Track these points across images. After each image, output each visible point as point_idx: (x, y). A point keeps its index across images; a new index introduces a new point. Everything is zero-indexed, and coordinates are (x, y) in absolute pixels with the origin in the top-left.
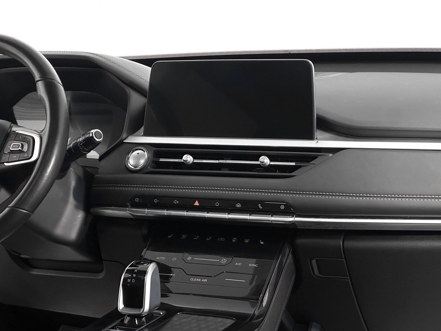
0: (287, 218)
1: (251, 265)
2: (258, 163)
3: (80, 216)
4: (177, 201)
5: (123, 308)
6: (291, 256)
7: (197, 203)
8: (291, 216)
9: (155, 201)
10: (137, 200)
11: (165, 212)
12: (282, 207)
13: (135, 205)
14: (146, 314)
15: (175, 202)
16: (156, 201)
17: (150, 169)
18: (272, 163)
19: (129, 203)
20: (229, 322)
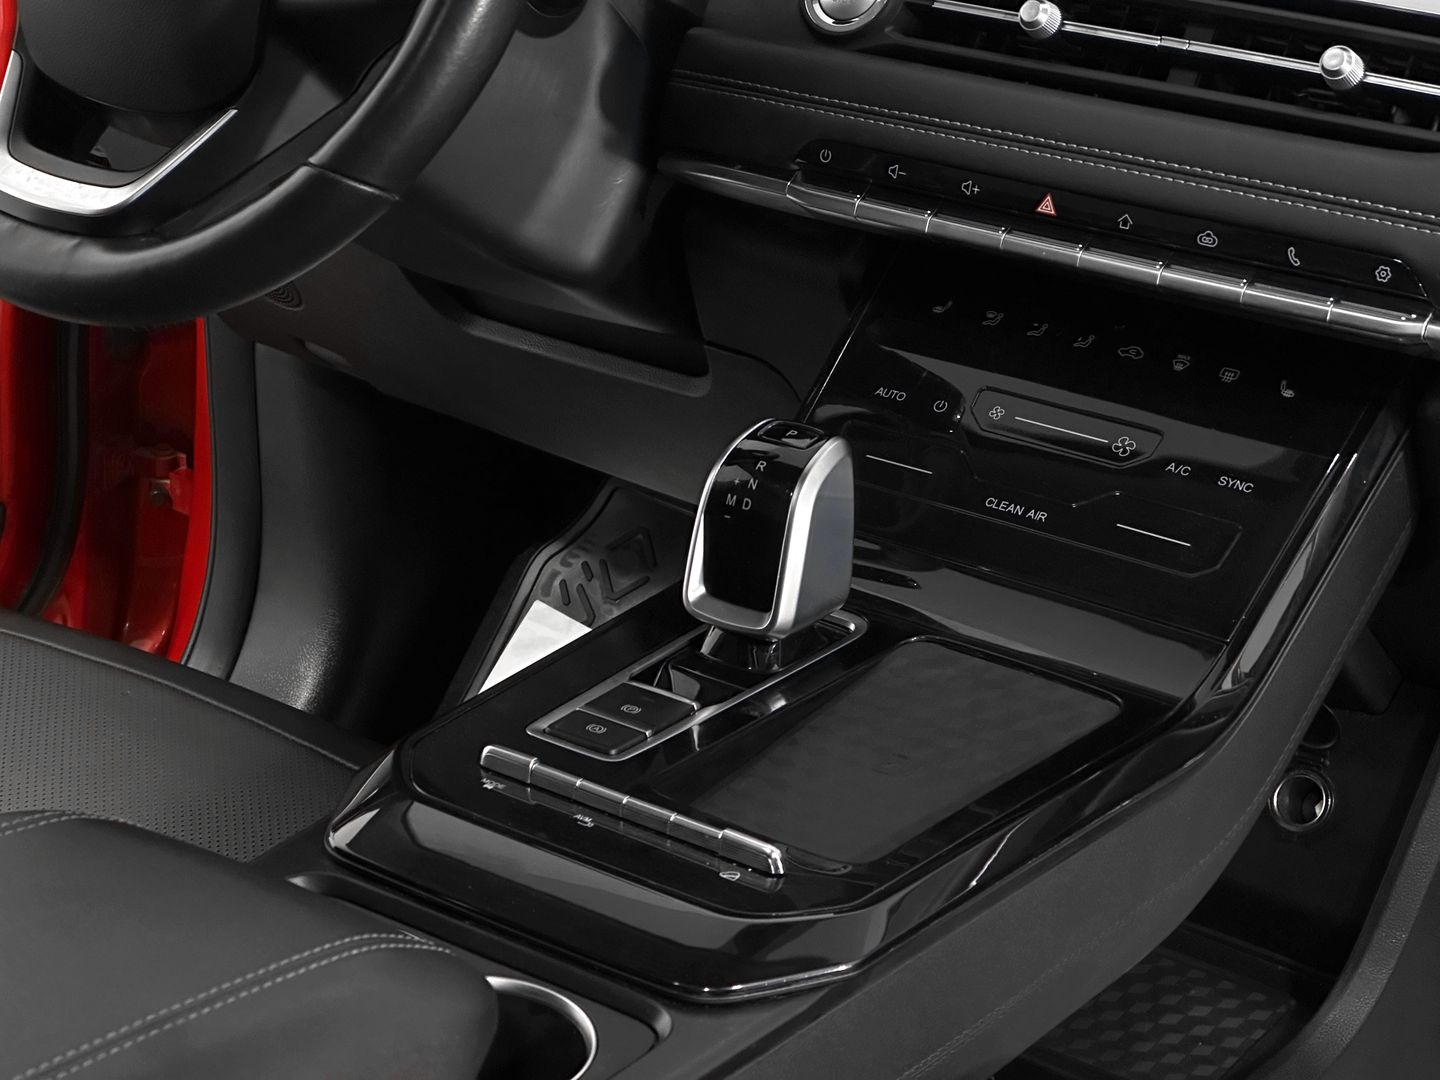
0: (1399, 318)
1: (1228, 482)
2: (1317, 70)
3: (623, 178)
4: (973, 186)
5: (702, 597)
6: (1399, 457)
7: (1047, 207)
8: (1414, 316)
9: (893, 171)
10: (826, 156)
11: (927, 222)
12: (1383, 274)
13: (819, 176)
14: (783, 637)
15: (967, 187)
16: (895, 172)
17: (892, 35)
18: (1374, 79)
19: (798, 164)
20: (1098, 712)
